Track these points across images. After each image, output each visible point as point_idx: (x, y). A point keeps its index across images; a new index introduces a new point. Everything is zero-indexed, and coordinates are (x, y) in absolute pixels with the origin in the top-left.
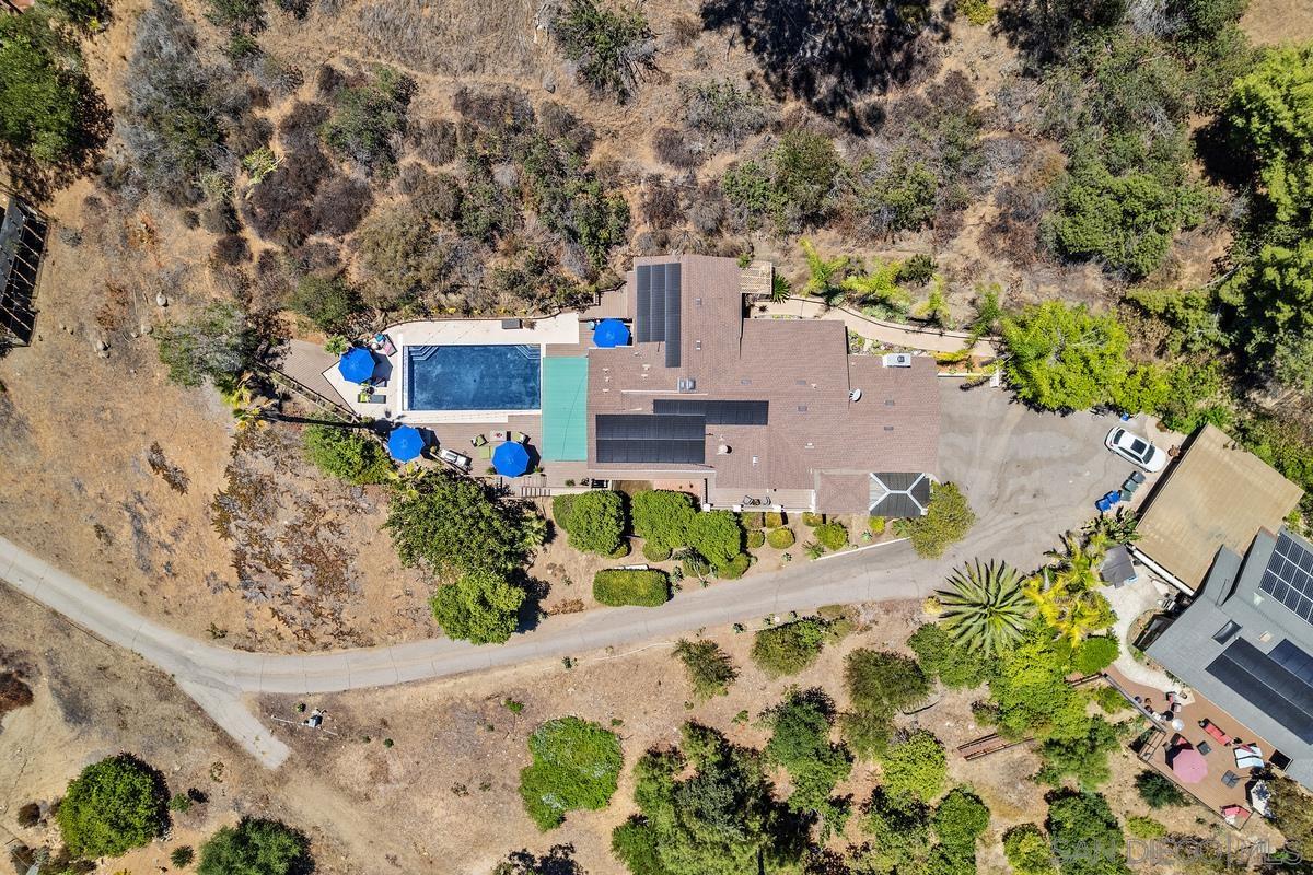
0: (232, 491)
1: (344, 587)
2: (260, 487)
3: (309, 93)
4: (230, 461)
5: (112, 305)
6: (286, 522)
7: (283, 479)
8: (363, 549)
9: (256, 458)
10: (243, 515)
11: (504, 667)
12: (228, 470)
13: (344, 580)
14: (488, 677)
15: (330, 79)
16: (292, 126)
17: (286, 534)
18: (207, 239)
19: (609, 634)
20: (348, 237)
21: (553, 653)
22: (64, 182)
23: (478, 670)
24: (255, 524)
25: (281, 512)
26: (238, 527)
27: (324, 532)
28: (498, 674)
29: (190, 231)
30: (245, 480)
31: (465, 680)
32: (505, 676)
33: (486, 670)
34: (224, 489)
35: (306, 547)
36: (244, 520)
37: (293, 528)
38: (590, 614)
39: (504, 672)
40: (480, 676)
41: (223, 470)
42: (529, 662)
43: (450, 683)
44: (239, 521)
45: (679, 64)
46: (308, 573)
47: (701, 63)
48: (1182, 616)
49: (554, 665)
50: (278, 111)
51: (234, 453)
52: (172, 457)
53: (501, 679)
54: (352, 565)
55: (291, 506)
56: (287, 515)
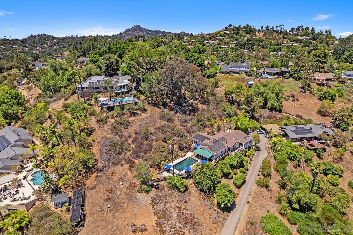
0: (158, 218)
1: (198, 225)
2: (164, 212)
3: (134, 136)
4: (154, 211)
5: (109, 194)
6: (175, 216)
7: (168, 206)
8: (195, 210)
9: (159, 205)
10: (165, 222)
11: (241, 215)
12: (154, 214)
13: (197, 222)
14: (241, 220)
15: (136, 133)
16: (133, 142)
17: (177, 219)
18: (126, 166)
19: (247, 193)
20: (152, 152)
21: (244, 205)
22: (88, 178)
23: (238, 221)
24: (169, 222)
25: (173, 214)
26: (166, 227)
27: (185, 212)
28: (242, 217)
29: (122, 167)
30: (160, 212)
31: (239, 225)
32: (243, 216)
33: (239, 220)
34: (156, 219)
35: (184, 219)
36: (166, 223)
37: (177, 216)
38: (240, 194)
39: (242, 216)
40: (240, 222)
41: (153, 215)
42: (243, 210)
43: (237, 229)
44: (165, 225)
45: (176, 118)
46: (188, 228)
47: (178, 117)
48: (287, 133)
49: (247, 206)
50: (130, 141)
51: (153, 209)
52: (138, 224)
53: (244, 218)
54: (196, 216)
55: (174, 211)
56: (175, 214)
